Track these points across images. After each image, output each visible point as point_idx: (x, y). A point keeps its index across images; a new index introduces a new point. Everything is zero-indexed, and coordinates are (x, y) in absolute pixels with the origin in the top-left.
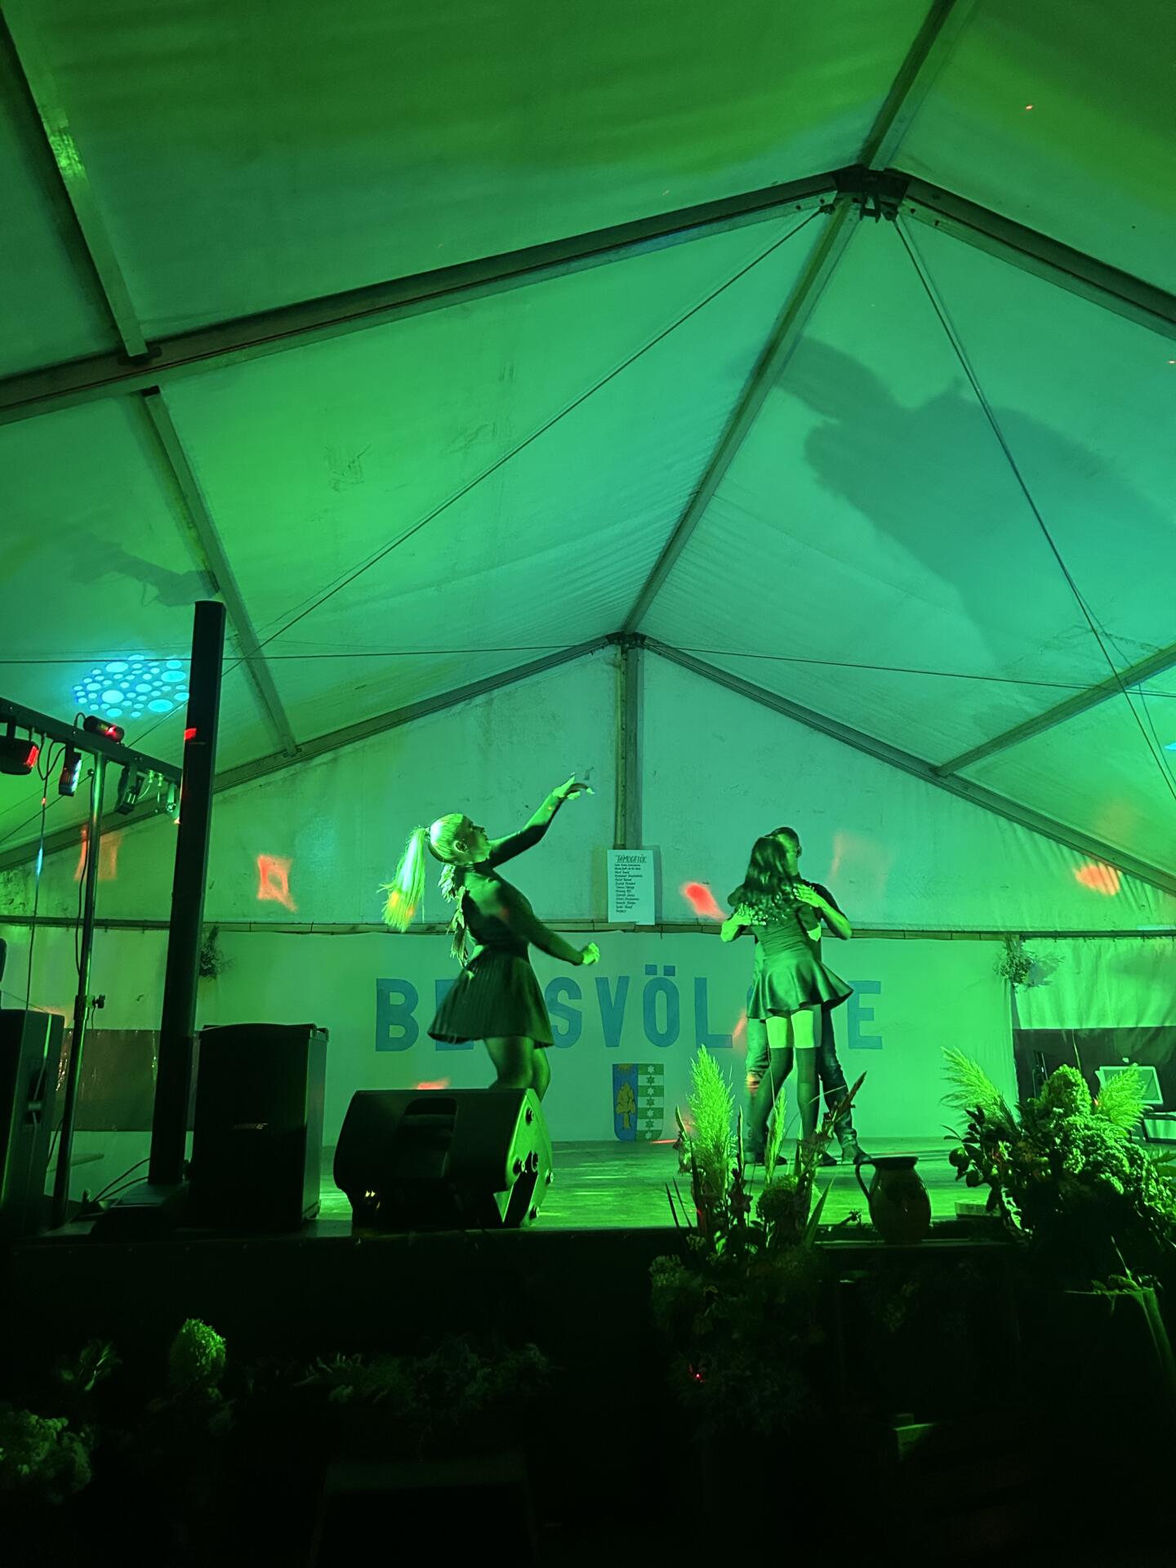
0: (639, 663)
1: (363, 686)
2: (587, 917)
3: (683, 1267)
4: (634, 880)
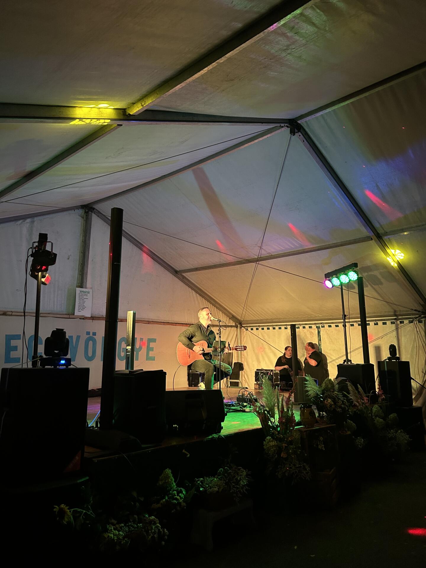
0: (91, 218)
2: (65, 312)
4: (85, 300)
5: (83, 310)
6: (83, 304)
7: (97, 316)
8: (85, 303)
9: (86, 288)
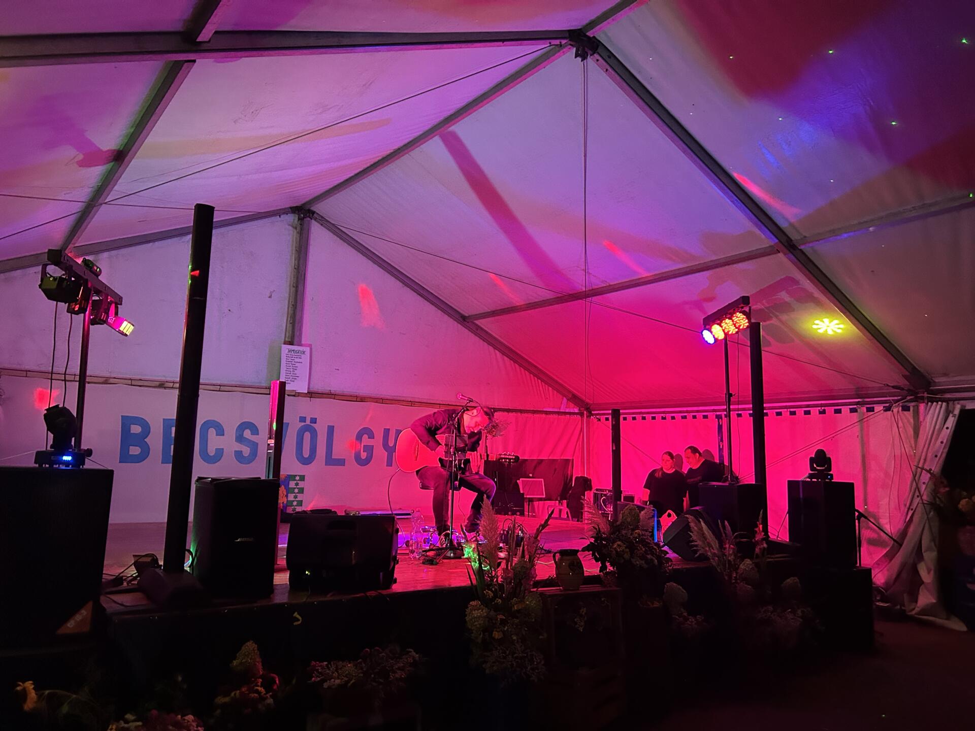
0: (309, 228)
2: (264, 385)
3: (483, 606)
4: (297, 365)
5: (293, 381)
6: (293, 371)
7: (320, 391)
8: (296, 369)
9: (300, 345)
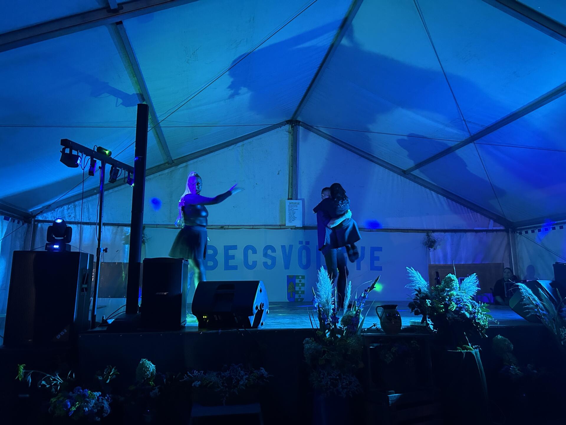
0: (298, 131)
1: (197, 138)
2: (278, 224)
3: (315, 342)
4: (295, 211)
5: (294, 221)
8: (295, 214)
9: (297, 199)
